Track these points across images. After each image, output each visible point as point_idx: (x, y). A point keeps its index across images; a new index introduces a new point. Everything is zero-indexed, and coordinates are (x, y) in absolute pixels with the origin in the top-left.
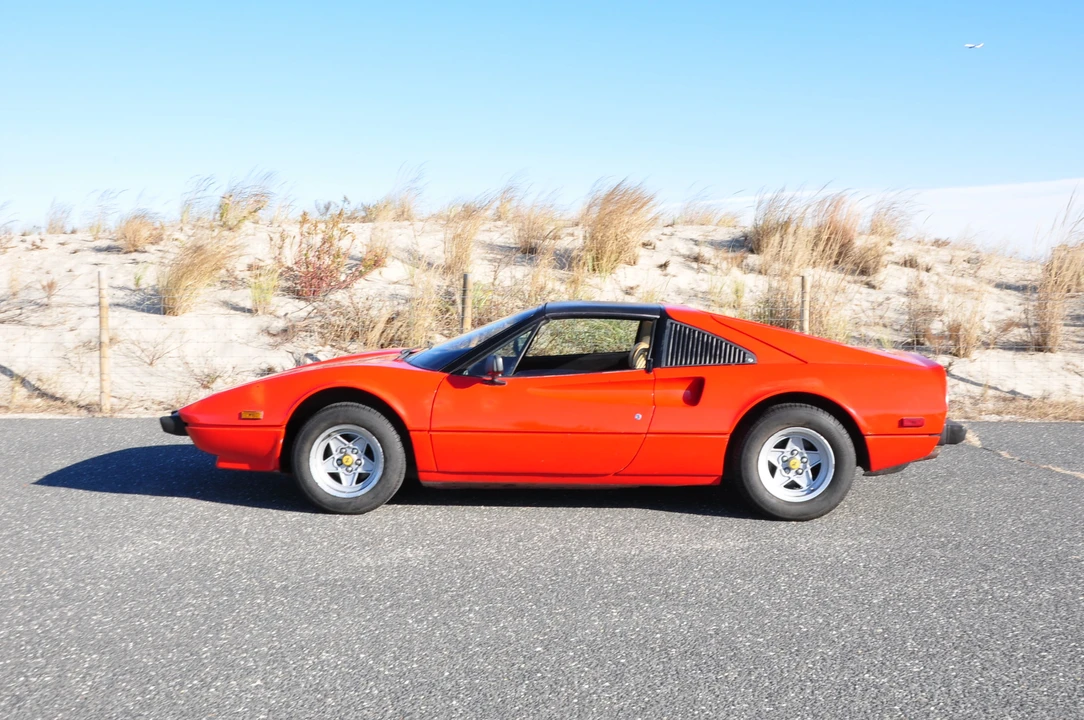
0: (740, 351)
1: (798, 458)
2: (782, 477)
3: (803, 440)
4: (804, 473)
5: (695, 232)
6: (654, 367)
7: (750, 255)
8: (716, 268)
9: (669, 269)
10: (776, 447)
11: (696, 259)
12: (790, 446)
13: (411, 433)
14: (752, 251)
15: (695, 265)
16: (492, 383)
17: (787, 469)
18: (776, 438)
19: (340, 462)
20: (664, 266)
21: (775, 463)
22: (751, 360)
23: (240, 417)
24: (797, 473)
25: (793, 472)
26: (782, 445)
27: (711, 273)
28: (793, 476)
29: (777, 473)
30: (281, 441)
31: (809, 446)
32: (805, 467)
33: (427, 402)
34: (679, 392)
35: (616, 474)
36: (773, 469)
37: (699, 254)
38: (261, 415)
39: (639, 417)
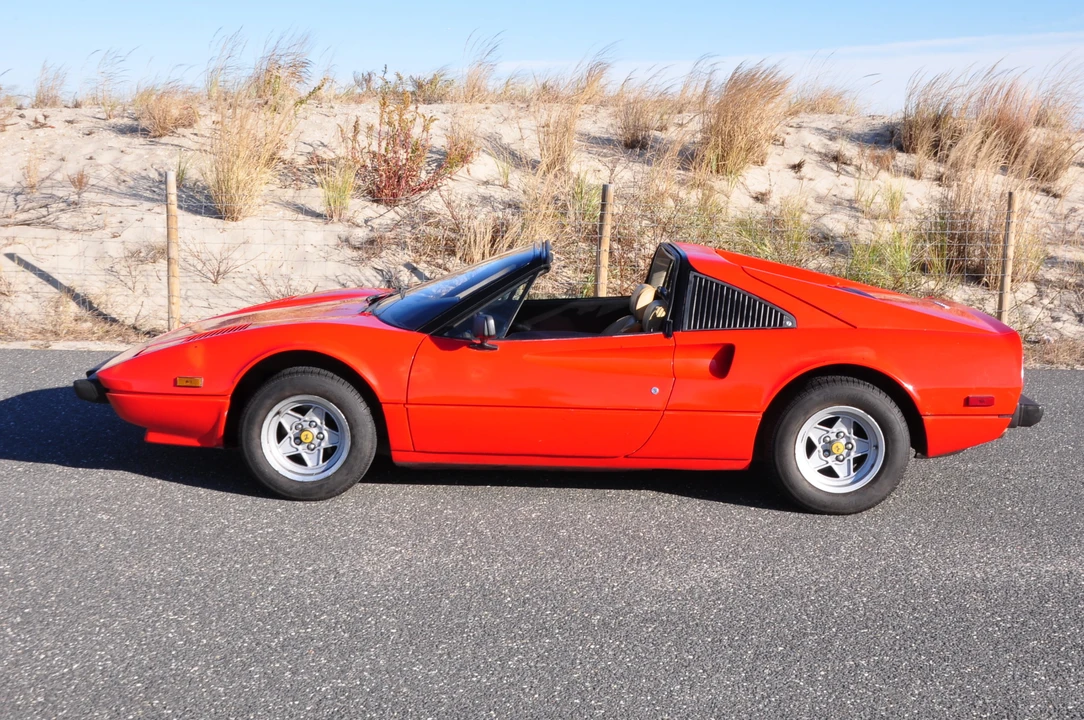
0: (776, 312)
1: (843, 441)
2: (818, 460)
3: (855, 423)
4: (846, 461)
5: (827, 122)
6: (674, 330)
7: (899, 154)
8: (859, 169)
9: (805, 170)
10: (821, 424)
11: (836, 159)
12: (839, 427)
13: (384, 406)
14: (901, 149)
15: (834, 166)
16: (481, 347)
17: (828, 452)
18: (824, 414)
19: (298, 440)
20: (797, 167)
21: (816, 442)
22: (789, 324)
23: (175, 384)
24: (837, 459)
25: (833, 457)
26: (829, 423)
27: (854, 176)
28: (831, 461)
29: (815, 454)
30: (226, 413)
31: (860, 431)
32: (848, 455)
33: (404, 370)
34: (705, 362)
35: (626, 457)
36: (810, 448)
37: (838, 152)
38: (201, 382)
39: (656, 390)
